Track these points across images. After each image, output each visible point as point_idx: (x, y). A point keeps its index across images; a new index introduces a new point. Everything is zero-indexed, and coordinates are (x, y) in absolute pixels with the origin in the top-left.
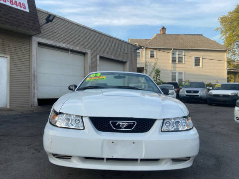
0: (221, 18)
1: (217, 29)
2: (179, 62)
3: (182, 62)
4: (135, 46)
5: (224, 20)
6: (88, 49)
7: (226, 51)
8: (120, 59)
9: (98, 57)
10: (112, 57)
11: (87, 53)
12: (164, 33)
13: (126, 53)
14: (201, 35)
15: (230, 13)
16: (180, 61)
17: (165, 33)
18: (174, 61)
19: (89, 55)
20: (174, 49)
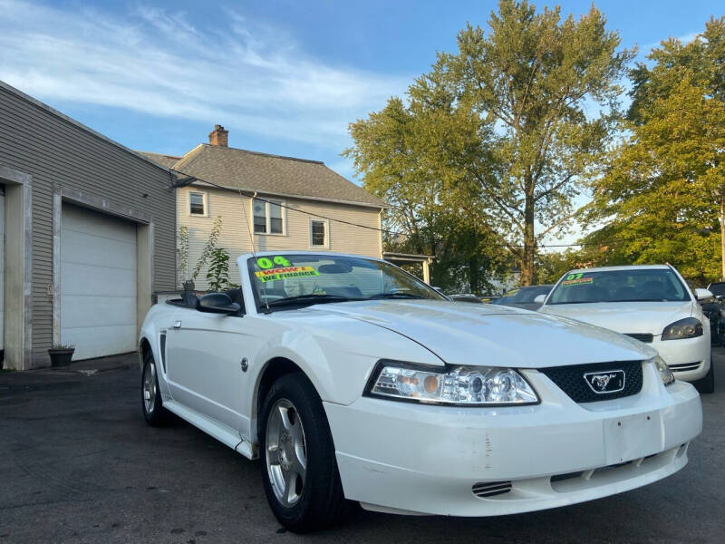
0: (355, 126)
1: (347, 152)
2: (272, 231)
3: (281, 232)
4: (170, 174)
5: (359, 131)
6: (22, 170)
7: (379, 210)
8: (128, 213)
9: (58, 200)
10: (105, 205)
11: (18, 185)
12: (224, 145)
13: (145, 196)
14: (322, 163)
15: (373, 116)
16: (276, 230)
17: (226, 146)
18: (260, 227)
19: (26, 192)
20: (259, 194)
